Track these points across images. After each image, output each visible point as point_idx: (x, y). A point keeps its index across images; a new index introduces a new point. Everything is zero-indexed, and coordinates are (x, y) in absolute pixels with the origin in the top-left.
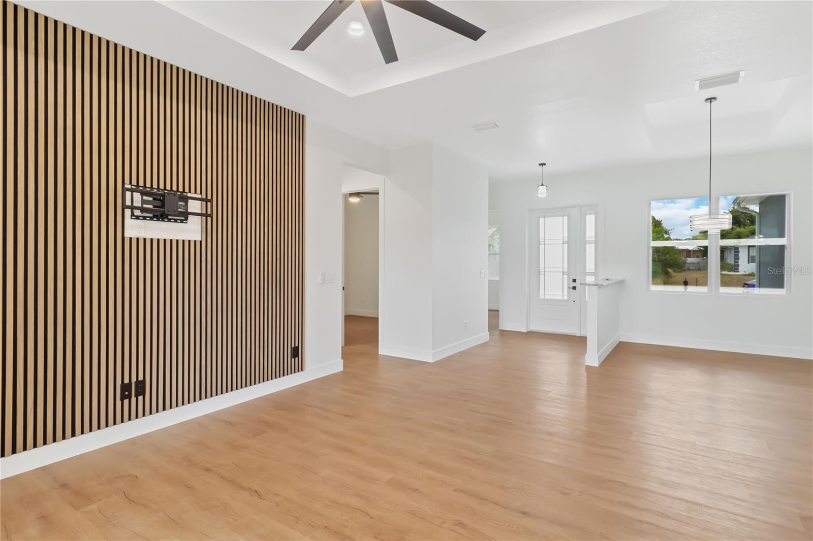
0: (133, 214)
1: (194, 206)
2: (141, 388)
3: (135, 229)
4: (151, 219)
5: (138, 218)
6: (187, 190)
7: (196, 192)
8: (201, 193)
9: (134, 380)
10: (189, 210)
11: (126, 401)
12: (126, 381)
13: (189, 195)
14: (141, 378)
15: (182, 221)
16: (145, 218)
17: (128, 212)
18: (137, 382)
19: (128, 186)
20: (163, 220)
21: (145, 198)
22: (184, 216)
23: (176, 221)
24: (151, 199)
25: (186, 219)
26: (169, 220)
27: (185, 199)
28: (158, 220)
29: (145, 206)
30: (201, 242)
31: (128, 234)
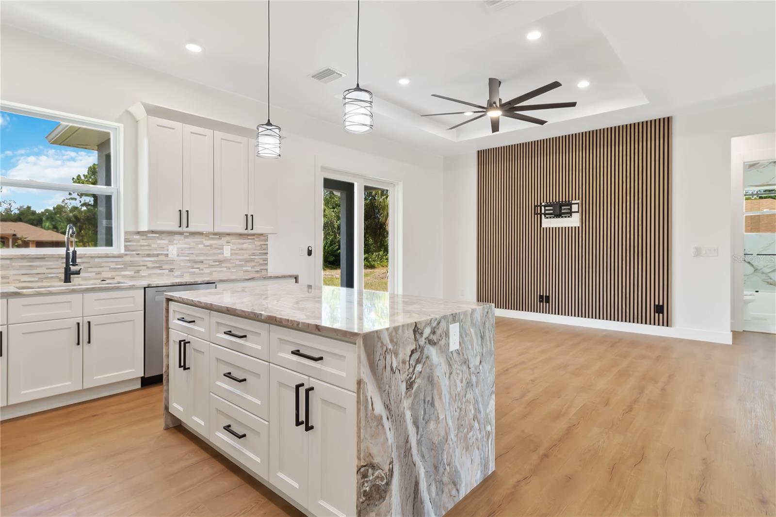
0: (545, 217)
1: (575, 208)
2: (548, 298)
3: (548, 223)
4: (554, 217)
5: (547, 218)
6: (570, 200)
7: (575, 200)
8: (579, 199)
9: (545, 295)
10: (573, 210)
11: (541, 303)
12: (542, 294)
13: (573, 202)
14: (548, 295)
15: (569, 217)
16: (550, 218)
17: (543, 216)
18: (546, 296)
19: (543, 204)
20: (559, 217)
21: (546, 208)
22: (570, 214)
23: (566, 217)
24: (552, 208)
25: (571, 215)
26: (562, 217)
27: (570, 205)
28: (557, 218)
29: (546, 212)
30: (579, 227)
31: (543, 226)
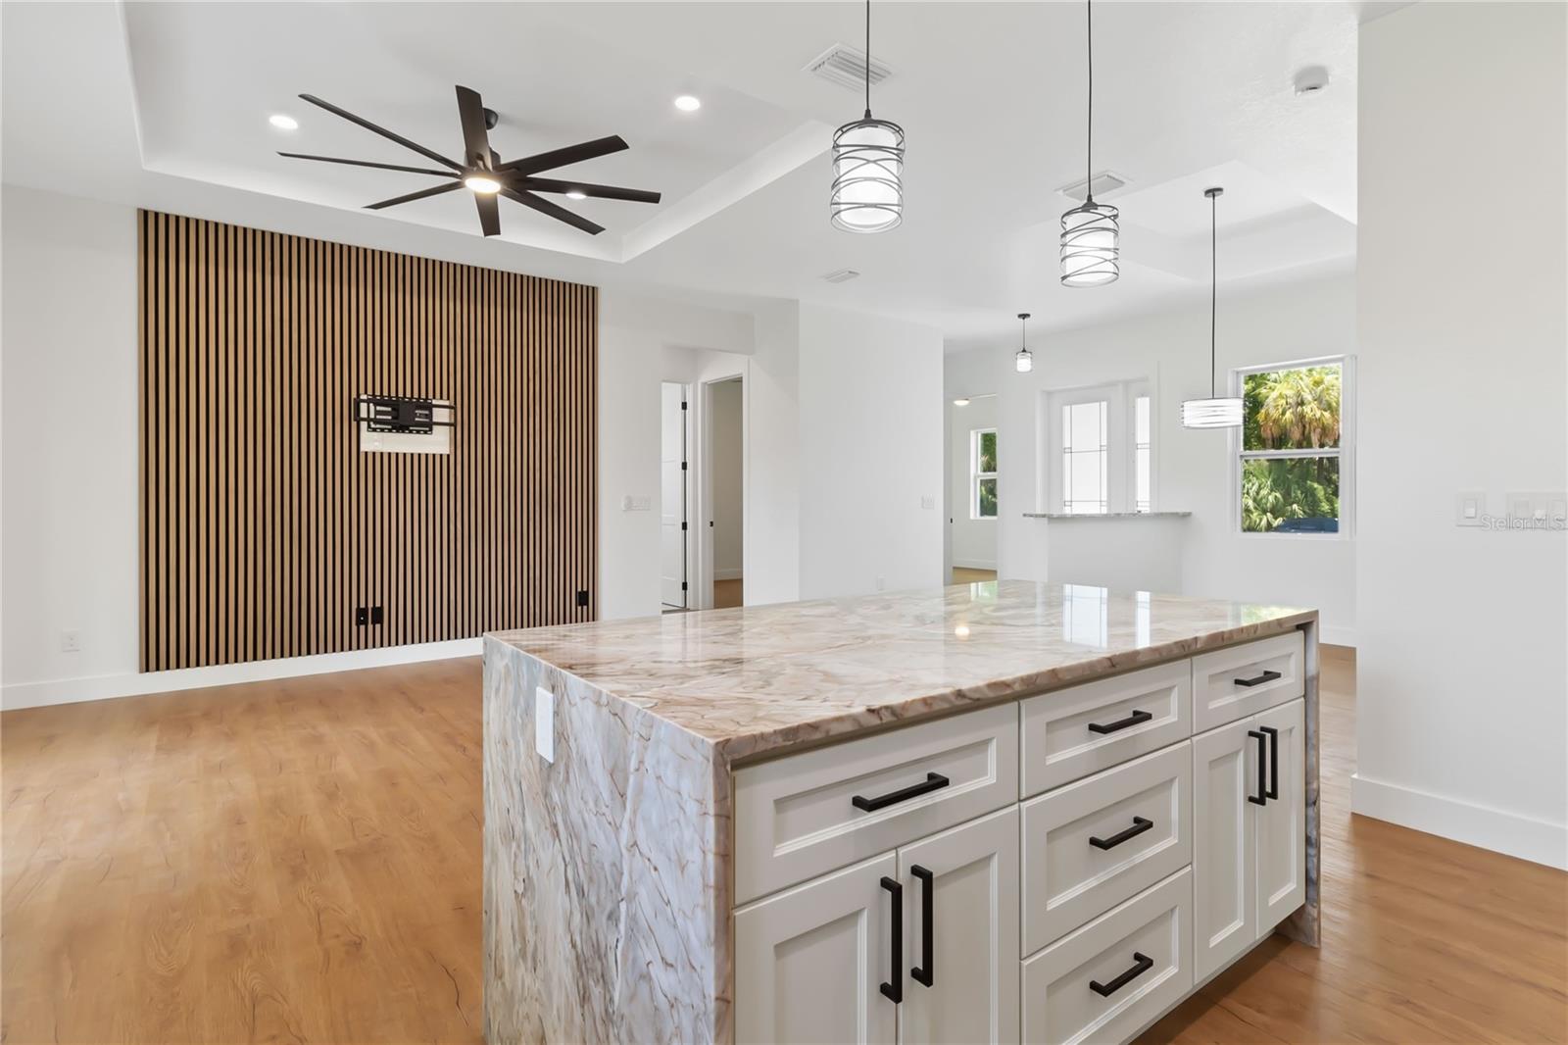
0: (369, 426)
1: (441, 415)
2: (378, 614)
3: (374, 442)
4: (390, 431)
5: (374, 430)
6: (431, 396)
7: (441, 398)
8: (448, 399)
9: (370, 605)
10: (434, 420)
11: (362, 627)
12: (363, 606)
13: (434, 402)
14: (378, 605)
15: (426, 432)
16: (382, 430)
17: (364, 425)
18: (374, 608)
19: (363, 397)
20: (403, 432)
21: (378, 408)
22: (428, 426)
23: (418, 432)
24: (389, 409)
25: (431, 430)
26: (411, 432)
27: (430, 407)
28: (398, 432)
29: (378, 417)
30: (448, 456)
31: (363, 448)
